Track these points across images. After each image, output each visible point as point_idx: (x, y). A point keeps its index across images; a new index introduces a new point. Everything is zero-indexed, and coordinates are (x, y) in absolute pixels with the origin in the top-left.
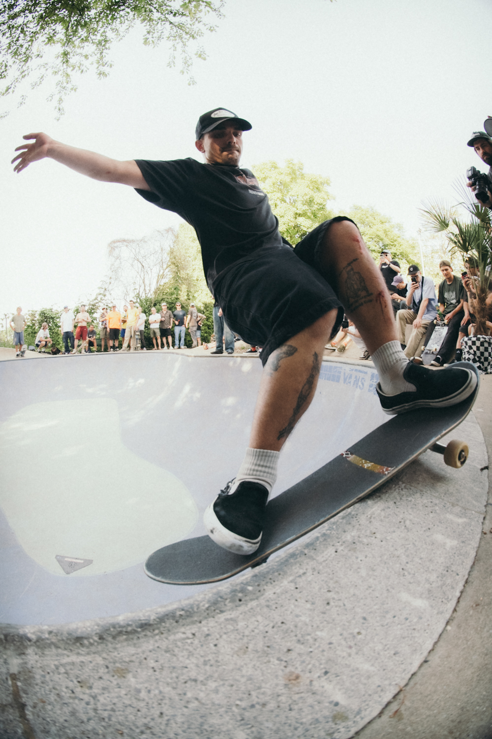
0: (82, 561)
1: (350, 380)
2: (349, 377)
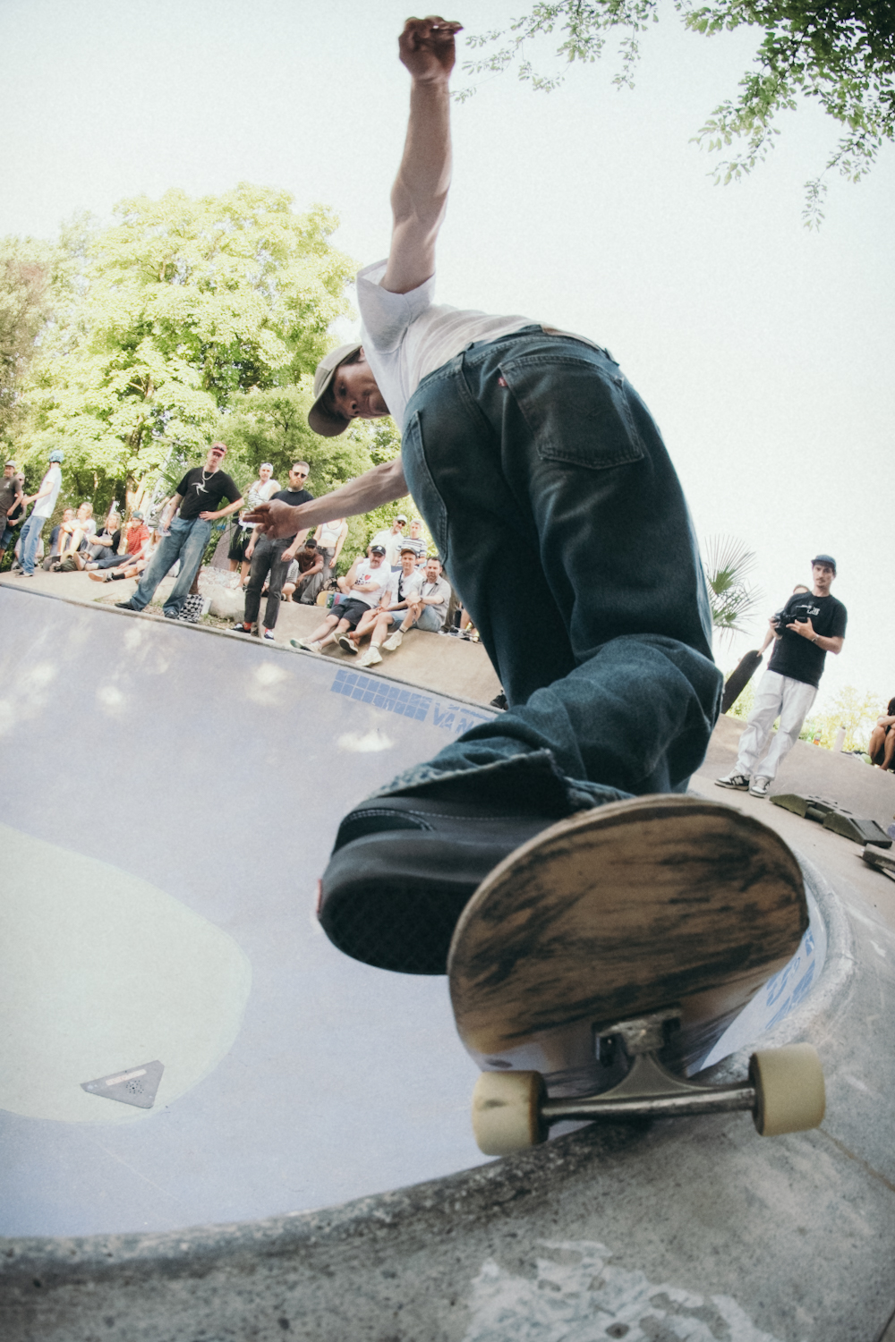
0: (142, 1072)
1: (449, 723)
2: (447, 716)
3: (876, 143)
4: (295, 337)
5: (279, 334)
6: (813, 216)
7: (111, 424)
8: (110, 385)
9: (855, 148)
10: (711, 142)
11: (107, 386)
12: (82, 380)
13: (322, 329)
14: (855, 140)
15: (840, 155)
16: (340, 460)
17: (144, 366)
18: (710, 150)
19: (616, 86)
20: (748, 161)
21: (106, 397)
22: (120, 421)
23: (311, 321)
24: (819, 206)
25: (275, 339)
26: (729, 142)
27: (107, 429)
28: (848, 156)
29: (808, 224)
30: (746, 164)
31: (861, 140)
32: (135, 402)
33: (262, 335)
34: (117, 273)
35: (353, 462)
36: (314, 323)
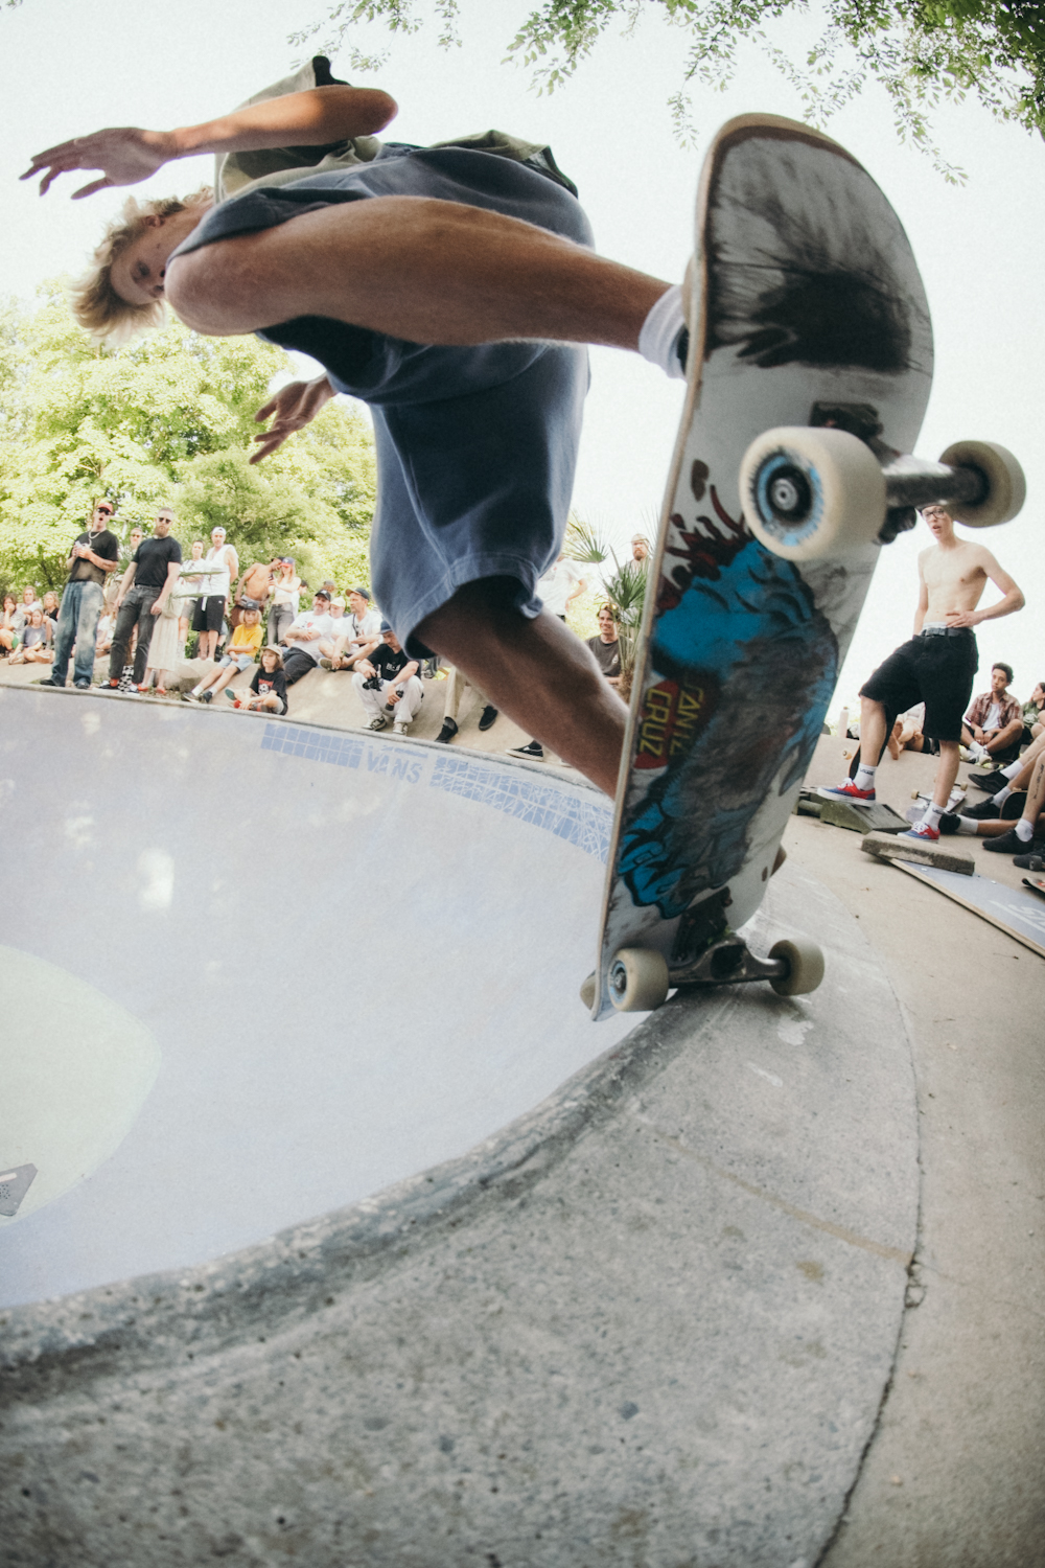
0: (13, 1176)
1: (385, 765)
2: (380, 760)
3: (730, 42)
4: (237, 398)
5: (221, 399)
6: (687, 135)
7: (64, 509)
8: (60, 469)
9: (710, 52)
10: (526, 58)
11: (56, 470)
12: (30, 466)
13: (262, 387)
14: (708, 43)
15: (696, 63)
16: (293, 517)
17: (87, 446)
18: (527, 65)
19: (444, 47)
20: (569, 66)
21: (56, 482)
22: (73, 505)
23: (248, 380)
24: (689, 121)
25: (216, 403)
26: (543, 50)
27: (62, 515)
28: (705, 62)
29: (684, 144)
30: (565, 68)
31: (714, 43)
32: (86, 484)
33: (201, 400)
34: (49, 355)
35: (307, 517)
36: (253, 382)
